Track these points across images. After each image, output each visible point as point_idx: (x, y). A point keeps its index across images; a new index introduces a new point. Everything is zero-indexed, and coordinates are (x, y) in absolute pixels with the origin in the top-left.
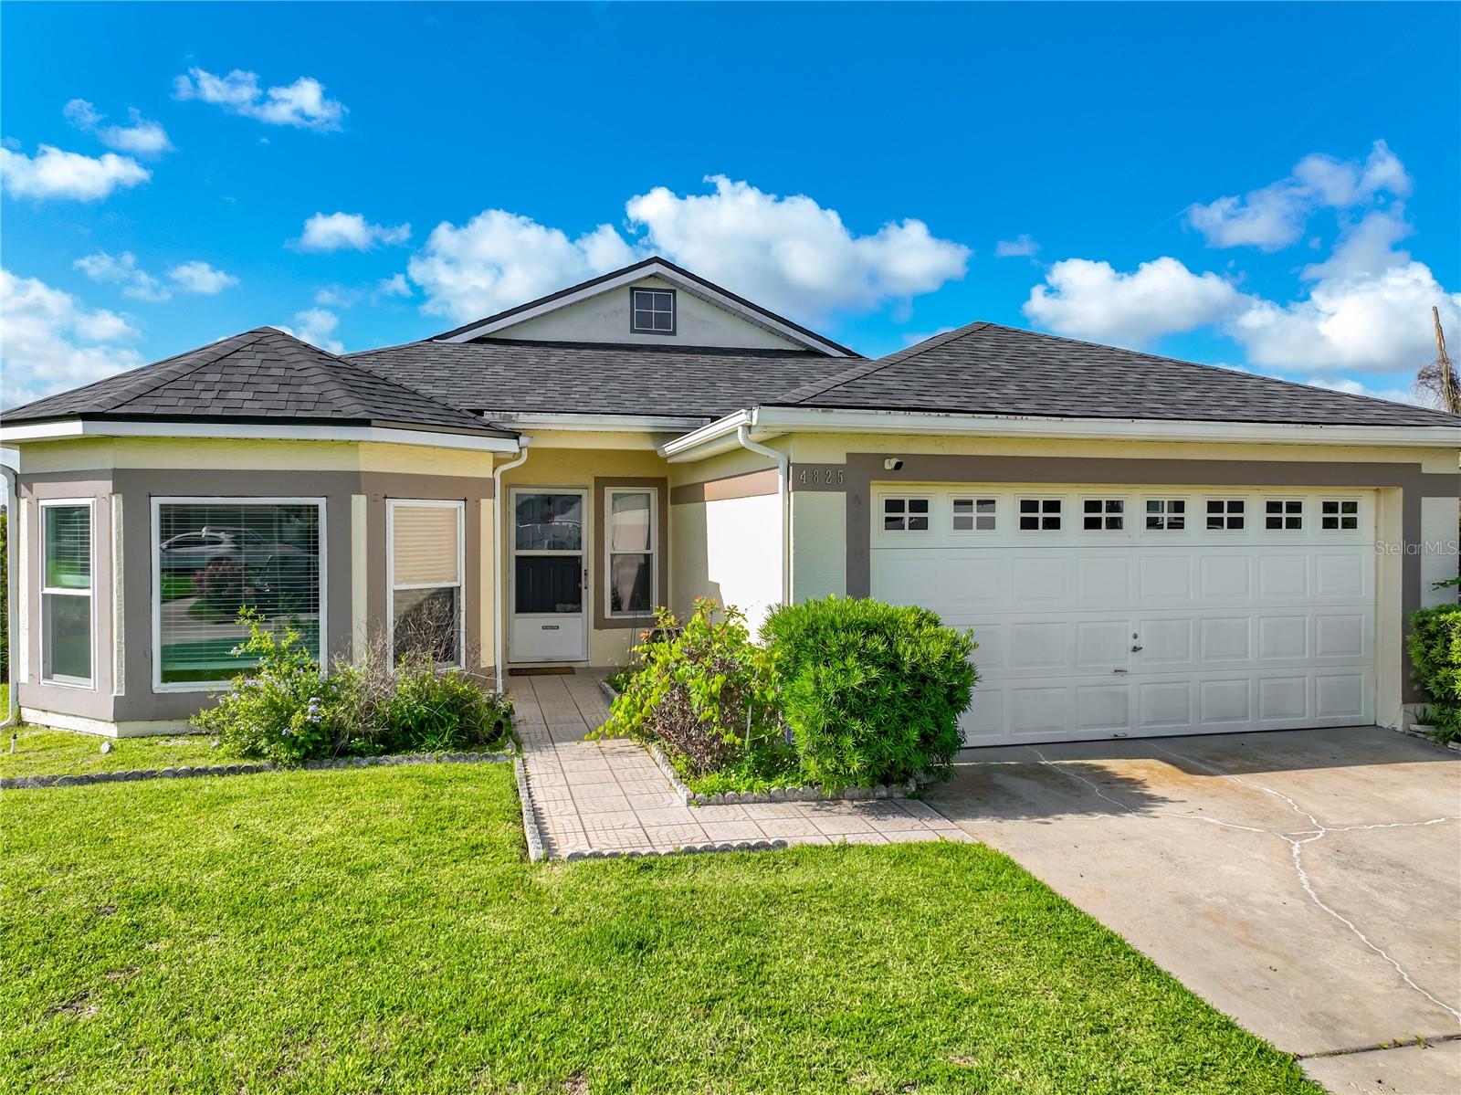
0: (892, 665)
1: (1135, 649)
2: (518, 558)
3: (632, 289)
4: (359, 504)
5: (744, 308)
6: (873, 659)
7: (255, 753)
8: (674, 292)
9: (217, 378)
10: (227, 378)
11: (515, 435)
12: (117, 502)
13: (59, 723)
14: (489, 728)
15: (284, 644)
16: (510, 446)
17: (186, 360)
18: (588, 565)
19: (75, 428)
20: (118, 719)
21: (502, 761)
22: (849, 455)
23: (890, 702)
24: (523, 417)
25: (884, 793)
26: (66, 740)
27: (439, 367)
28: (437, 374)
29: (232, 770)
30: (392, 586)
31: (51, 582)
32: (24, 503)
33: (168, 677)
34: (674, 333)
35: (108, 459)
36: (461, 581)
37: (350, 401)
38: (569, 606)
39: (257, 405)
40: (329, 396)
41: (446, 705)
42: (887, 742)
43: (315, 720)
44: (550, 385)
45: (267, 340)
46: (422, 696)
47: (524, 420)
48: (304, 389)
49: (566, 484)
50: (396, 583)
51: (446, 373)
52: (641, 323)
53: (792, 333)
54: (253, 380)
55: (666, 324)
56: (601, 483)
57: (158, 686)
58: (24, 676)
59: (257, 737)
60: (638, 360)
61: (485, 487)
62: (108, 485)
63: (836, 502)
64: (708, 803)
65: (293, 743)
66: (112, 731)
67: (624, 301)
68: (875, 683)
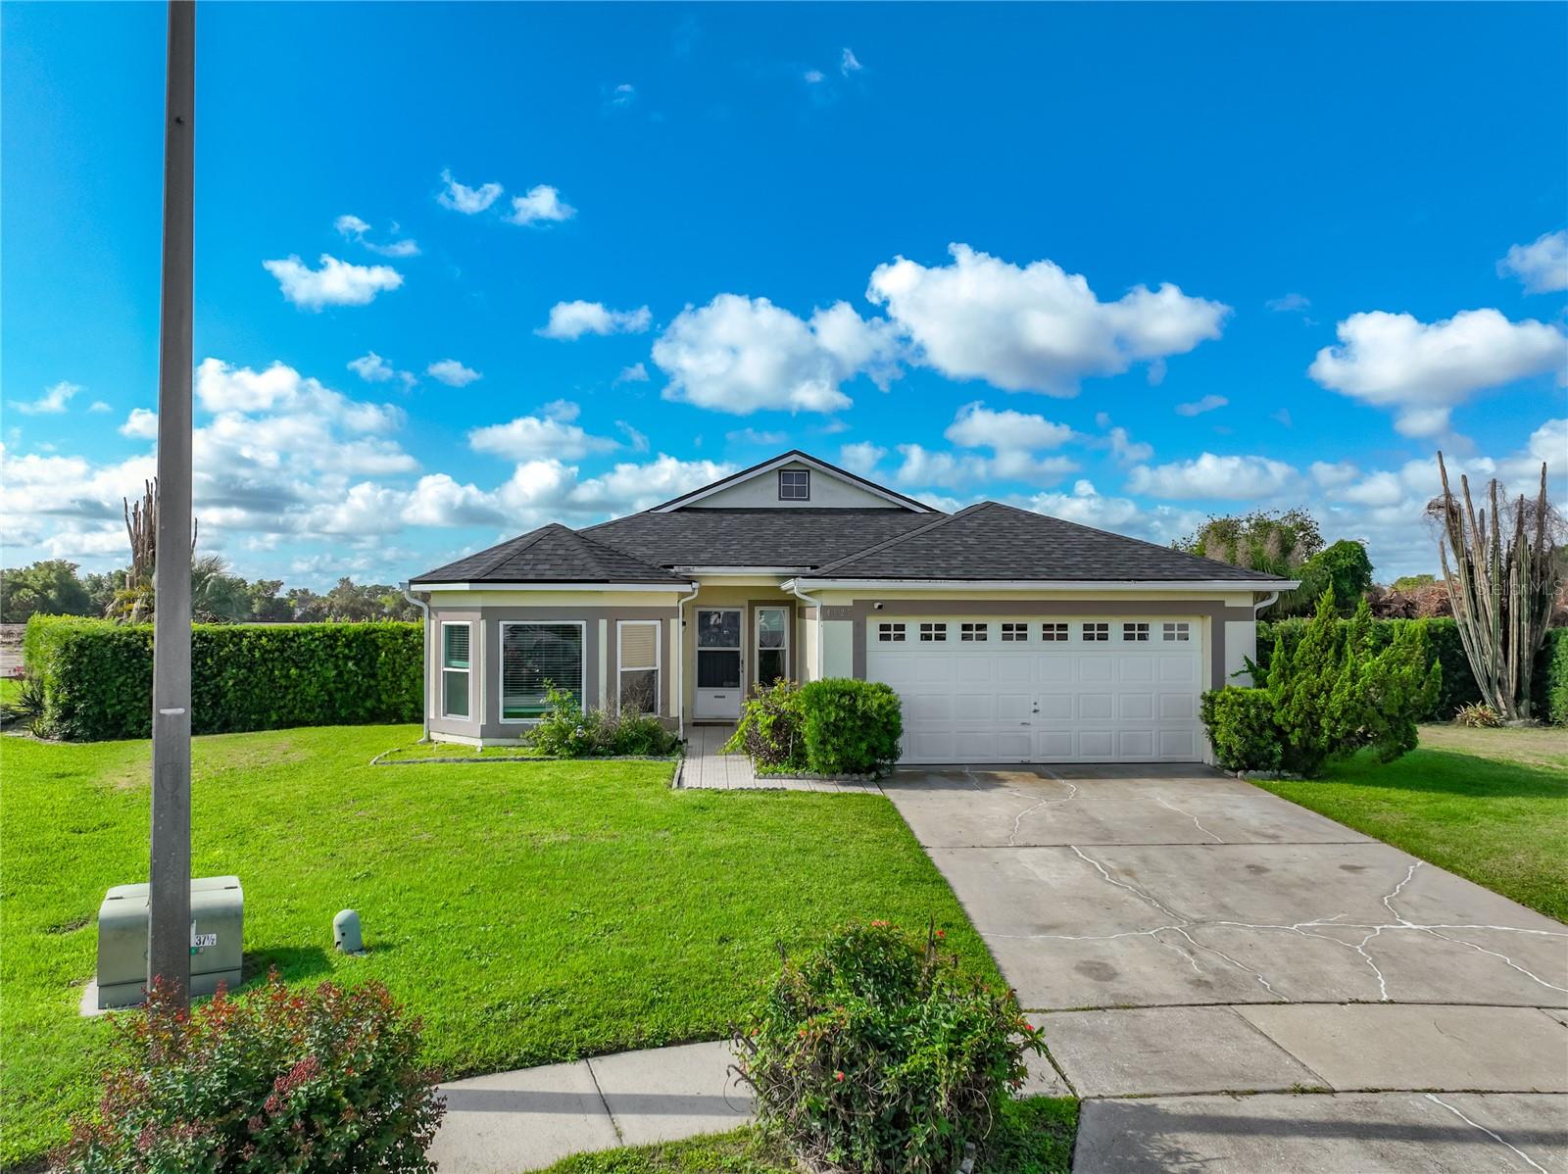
0: (852, 710)
1: (1035, 711)
2: (699, 652)
3: (780, 471)
4: (603, 624)
5: (855, 482)
6: (843, 708)
7: (551, 752)
8: (808, 471)
9: (531, 556)
10: (536, 557)
11: (689, 581)
12: (483, 624)
13: (451, 739)
14: (667, 746)
15: (565, 698)
16: (687, 588)
17: (516, 545)
18: (744, 656)
19: (466, 587)
20: (482, 737)
21: (673, 760)
22: (854, 601)
23: (852, 729)
24: (696, 569)
25: (857, 778)
26: (457, 747)
27: (652, 533)
28: (650, 538)
29: (541, 759)
30: (619, 669)
31: (447, 665)
32: (433, 622)
33: (506, 715)
34: (808, 499)
35: (479, 602)
36: (659, 666)
37: (599, 569)
38: (732, 683)
39: (551, 572)
40: (588, 566)
41: (645, 732)
42: (850, 750)
43: (581, 736)
44: (717, 545)
45: (555, 532)
46: (634, 727)
47: (697, 571)
48: (576, 562)
49: (730, 604)
50: (622, 667)
51: (655, 538)
52: (785, 494)
53: (889, 497)
54: (549, 558)
55: (803, 494)
56: (752, 604)
57: (502, 720)
58: (432, 716)
59: (552, 744)
60: (779, 522)
61: (672, 612)
62: (479, 615)
63: (847, 626)
64: (765, 778)
65: (569, 747)
66: (479, 743)
67: (775, 480)
68: (844, 719)
